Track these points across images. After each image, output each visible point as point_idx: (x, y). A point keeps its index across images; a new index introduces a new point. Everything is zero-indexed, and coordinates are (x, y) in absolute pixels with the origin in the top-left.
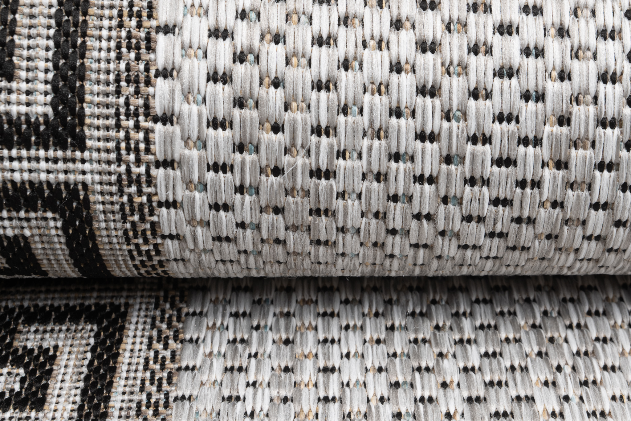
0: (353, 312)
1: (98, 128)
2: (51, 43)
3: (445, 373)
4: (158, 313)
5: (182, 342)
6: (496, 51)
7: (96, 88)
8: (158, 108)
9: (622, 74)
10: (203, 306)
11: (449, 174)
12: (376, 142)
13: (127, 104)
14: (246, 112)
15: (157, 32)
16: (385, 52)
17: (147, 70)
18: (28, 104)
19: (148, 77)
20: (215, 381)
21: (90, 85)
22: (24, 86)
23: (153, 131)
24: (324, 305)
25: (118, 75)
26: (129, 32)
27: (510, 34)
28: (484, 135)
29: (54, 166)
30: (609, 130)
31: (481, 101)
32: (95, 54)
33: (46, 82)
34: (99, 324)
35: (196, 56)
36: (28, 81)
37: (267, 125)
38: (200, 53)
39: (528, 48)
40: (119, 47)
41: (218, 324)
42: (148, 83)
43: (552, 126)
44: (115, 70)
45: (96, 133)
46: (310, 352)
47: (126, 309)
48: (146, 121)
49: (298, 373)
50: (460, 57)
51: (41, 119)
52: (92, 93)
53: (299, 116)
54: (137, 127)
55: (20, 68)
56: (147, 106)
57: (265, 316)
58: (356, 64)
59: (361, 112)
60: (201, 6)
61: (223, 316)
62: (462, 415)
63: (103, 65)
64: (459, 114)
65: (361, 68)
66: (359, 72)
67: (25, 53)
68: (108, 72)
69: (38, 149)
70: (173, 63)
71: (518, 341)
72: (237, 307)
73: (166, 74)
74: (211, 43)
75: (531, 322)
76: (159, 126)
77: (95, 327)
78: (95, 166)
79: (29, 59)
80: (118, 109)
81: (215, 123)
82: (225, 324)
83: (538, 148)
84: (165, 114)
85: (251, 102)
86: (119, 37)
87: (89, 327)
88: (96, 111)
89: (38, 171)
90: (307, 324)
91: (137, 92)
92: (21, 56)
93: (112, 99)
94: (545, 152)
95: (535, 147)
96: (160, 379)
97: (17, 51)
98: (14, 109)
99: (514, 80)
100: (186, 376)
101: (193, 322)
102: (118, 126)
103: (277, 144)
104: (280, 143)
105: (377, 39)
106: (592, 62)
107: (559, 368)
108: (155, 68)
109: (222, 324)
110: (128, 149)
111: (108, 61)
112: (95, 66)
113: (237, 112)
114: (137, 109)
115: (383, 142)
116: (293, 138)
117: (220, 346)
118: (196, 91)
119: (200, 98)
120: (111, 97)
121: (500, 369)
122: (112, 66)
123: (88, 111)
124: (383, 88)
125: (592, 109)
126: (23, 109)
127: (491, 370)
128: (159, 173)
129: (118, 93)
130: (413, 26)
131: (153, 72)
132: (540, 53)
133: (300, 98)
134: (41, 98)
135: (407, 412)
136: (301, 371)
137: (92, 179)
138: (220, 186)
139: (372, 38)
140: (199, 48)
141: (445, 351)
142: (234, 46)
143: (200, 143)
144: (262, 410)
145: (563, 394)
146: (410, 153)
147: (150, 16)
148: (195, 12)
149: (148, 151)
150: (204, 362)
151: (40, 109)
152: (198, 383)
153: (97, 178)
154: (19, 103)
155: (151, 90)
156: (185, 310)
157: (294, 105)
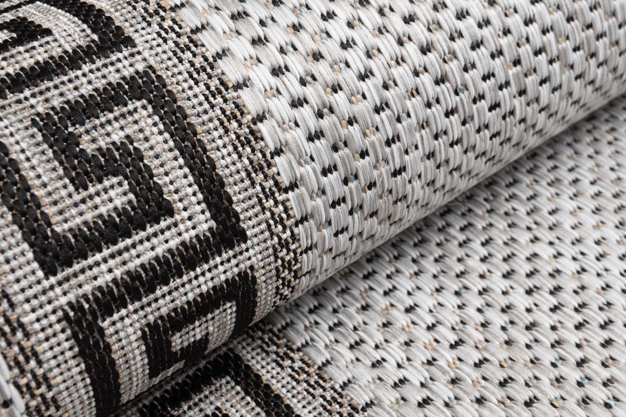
0: (382, 265)
1: (250, 219)
2: (186, 170)
3: (476, 269)
4: (259, 342)
5: (299, 350)
6: (465, 33)
7: (236, 188)
8: (285, 181)
9: (534, 16)
10: (284, 319)
11: (467, 131)
12: (423, 132)
13: (263, 189)
14: (340, 152)
15: (255, 124)
16: (404, 65)
17: (264, 156)
18: (194, 228)
19: (266, 161)
20: (352, 361)
21: (231, 188)
22: (185, 214)
23: (288, 200)
24: (359, 271)
25: (246, 170)
26: (235, 133)
27: (464, 17)
28: (479, 95)
29: (229, 265)
30: (540, 56)
31: (470, 72)
32: (223, 162)
33: (199, 203)
34: (229, 374)
35: (291, 128)
36: (185, 209)
37: (357, 156)
38: (292, 124)
39: (479, 22)
40: (235, 148)
41: (308, 324)
42: (269, 165)
43: (511, 69)
44: (243, 167)
45: (251, 223)
46: (386, 306)
47: (233, 353)
48: (280, 195)
49: (397, 323)
50: (448, 47)
51: (208, 234)
52: (235, 194)
53: (373, 138)
54: (276, 203)
55: (175, 202)
56: (277, 184)
57: (332, 300)
58: (391, 83)
59: (409, 115)
60: (271, 89)
61: (307, 317)
62: (512, 288)
63: (233, 168)
64: (462, 87)
65: (396, 85)
66: (396, 88)
67: (172, 188)
68: (238, 172)
69: (214, 259)
70: (280, 141)
71: (491, 225)
72: (308, 306)
73: (278, 152)
74: (296, 113)
75: (484, 210)
76: (291, 194)
77: (228, 378)
78: (257, 248)
79: (176, 192)
80: (257, 197)
81: (325, 172)
82: (312, 321)
83: (509, 88)
84: (291, 183)
85: (341, 144)
86: (231, 141)
87: (224, 381)
88: (245, 206)
89: (218, 275)
90: (363, 289)
91: (266, 176)
92: (170, 192)
93: (251, 191)
94: (514, 89)
95: (506, 88)
96: (316, 382)
97: (165, 190)
98: (186, 236)
99: (482, 48)
100: (330, 369)
101: (292, 333)
102: (264, 209)
103: (367, 165)
104: (369, 163)
105: (395, 58)
106: (516, 15)
107: (529, 229)
108: (269, 151)
109: (310, 322)
110: (276, 223)
111: (234, 164)
112: (227, 171)
113: (336, 155)
114: (270, 189)
115: (427, 130)
116: (377, 156)
117: (328, 337)
118: (304, 154)
119: (308, 158)
120: (249, 190)
121: (501, 248)
122: (239, 165)
123: (238, 209)
124: (414, 92)
125: (528, 46)
126: (193, 233)
127: (498, 251)
128: (300, 230)
129: (253, 184)
130: (410, 39)
131: (268, 156)
132: (488, 22)
133: (370, 125)
134: (202, 217)
135: (482, 306)
136: (397, 320)
137: (257, 259)
138: (340, 217)
139: (392, 59)
140: (290, 121)
141: (459, 256)
142: (312, 107)
143: (320, 193)
144: (402, 359)
145: (547, 241)
146: (444, 130)
147: (242, 114)
148: (270, 95)
149: (289, 217)
150: (330, 353)
151: (205, 226)
152: (345, 369)
153: (260, 257)
154: (187, 231)
155: (274, 169)
156: (275, 329)
157: (368, 131)
